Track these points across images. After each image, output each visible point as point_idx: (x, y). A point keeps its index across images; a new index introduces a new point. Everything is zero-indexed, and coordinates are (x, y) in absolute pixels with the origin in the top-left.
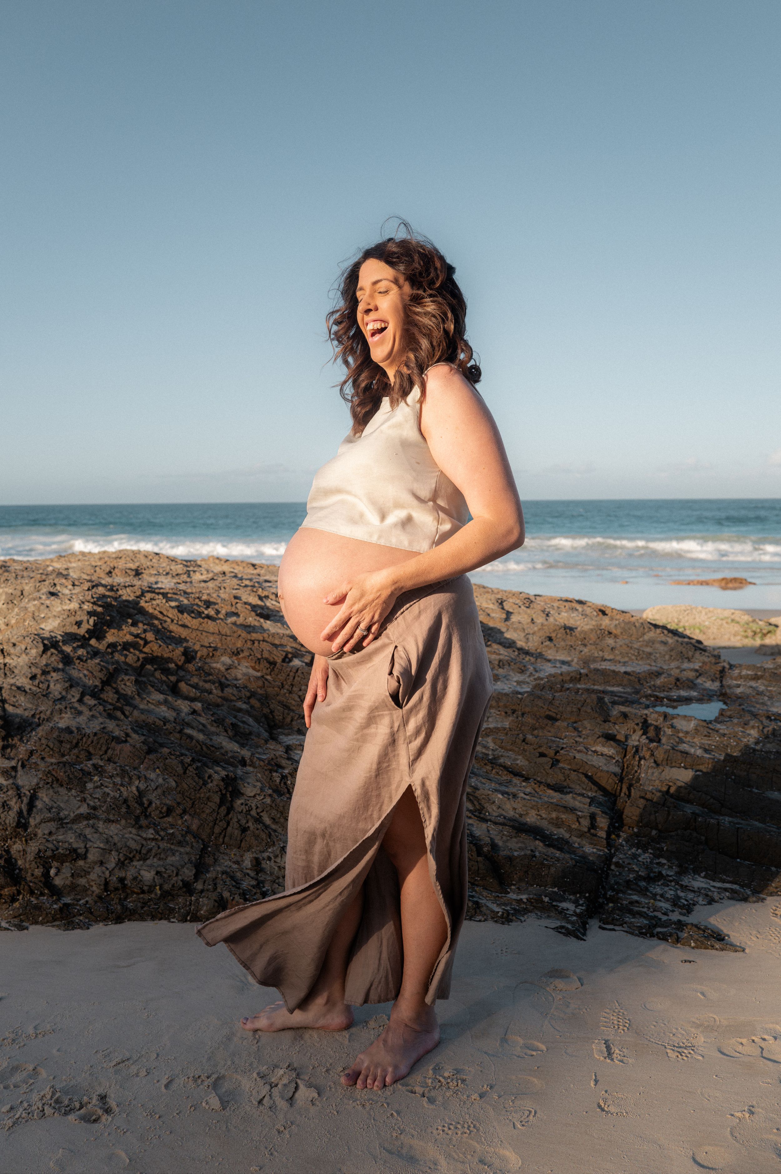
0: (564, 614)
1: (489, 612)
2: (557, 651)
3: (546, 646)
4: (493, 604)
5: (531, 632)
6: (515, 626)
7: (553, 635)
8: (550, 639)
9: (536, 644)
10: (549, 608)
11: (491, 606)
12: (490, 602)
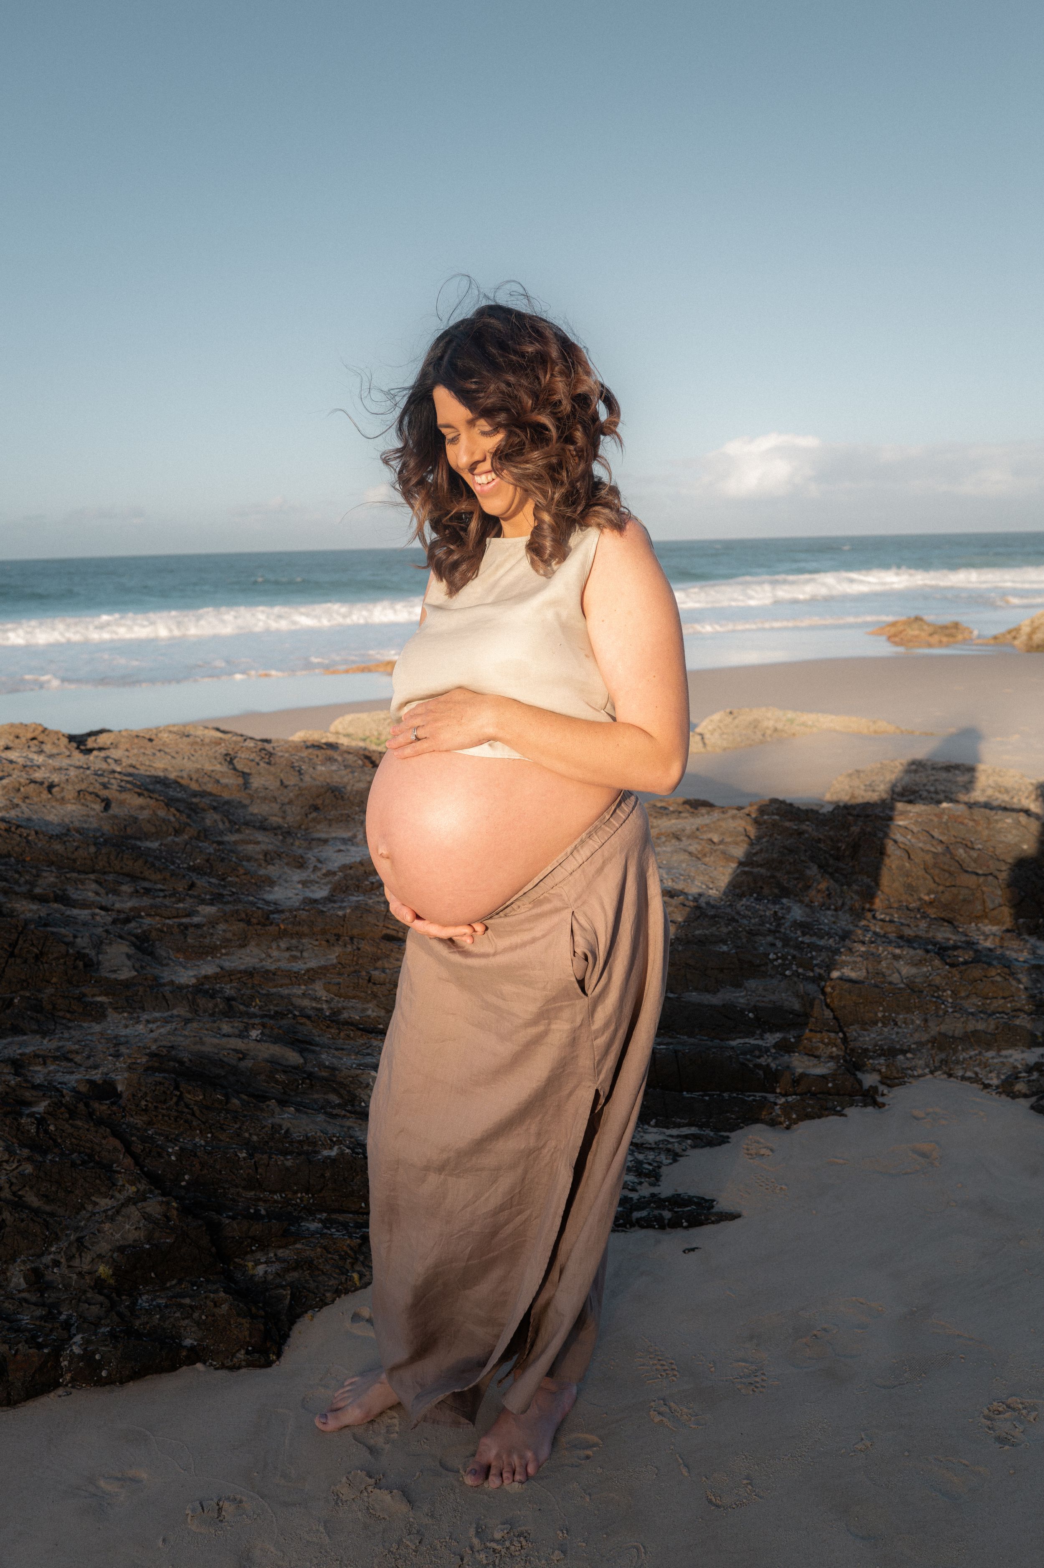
1: (217, 777)
4: (220, 763)
7: (319, 802)
8: (316, 808)
9: (298, 818)
11: (218, 767)
12: (214, 761)
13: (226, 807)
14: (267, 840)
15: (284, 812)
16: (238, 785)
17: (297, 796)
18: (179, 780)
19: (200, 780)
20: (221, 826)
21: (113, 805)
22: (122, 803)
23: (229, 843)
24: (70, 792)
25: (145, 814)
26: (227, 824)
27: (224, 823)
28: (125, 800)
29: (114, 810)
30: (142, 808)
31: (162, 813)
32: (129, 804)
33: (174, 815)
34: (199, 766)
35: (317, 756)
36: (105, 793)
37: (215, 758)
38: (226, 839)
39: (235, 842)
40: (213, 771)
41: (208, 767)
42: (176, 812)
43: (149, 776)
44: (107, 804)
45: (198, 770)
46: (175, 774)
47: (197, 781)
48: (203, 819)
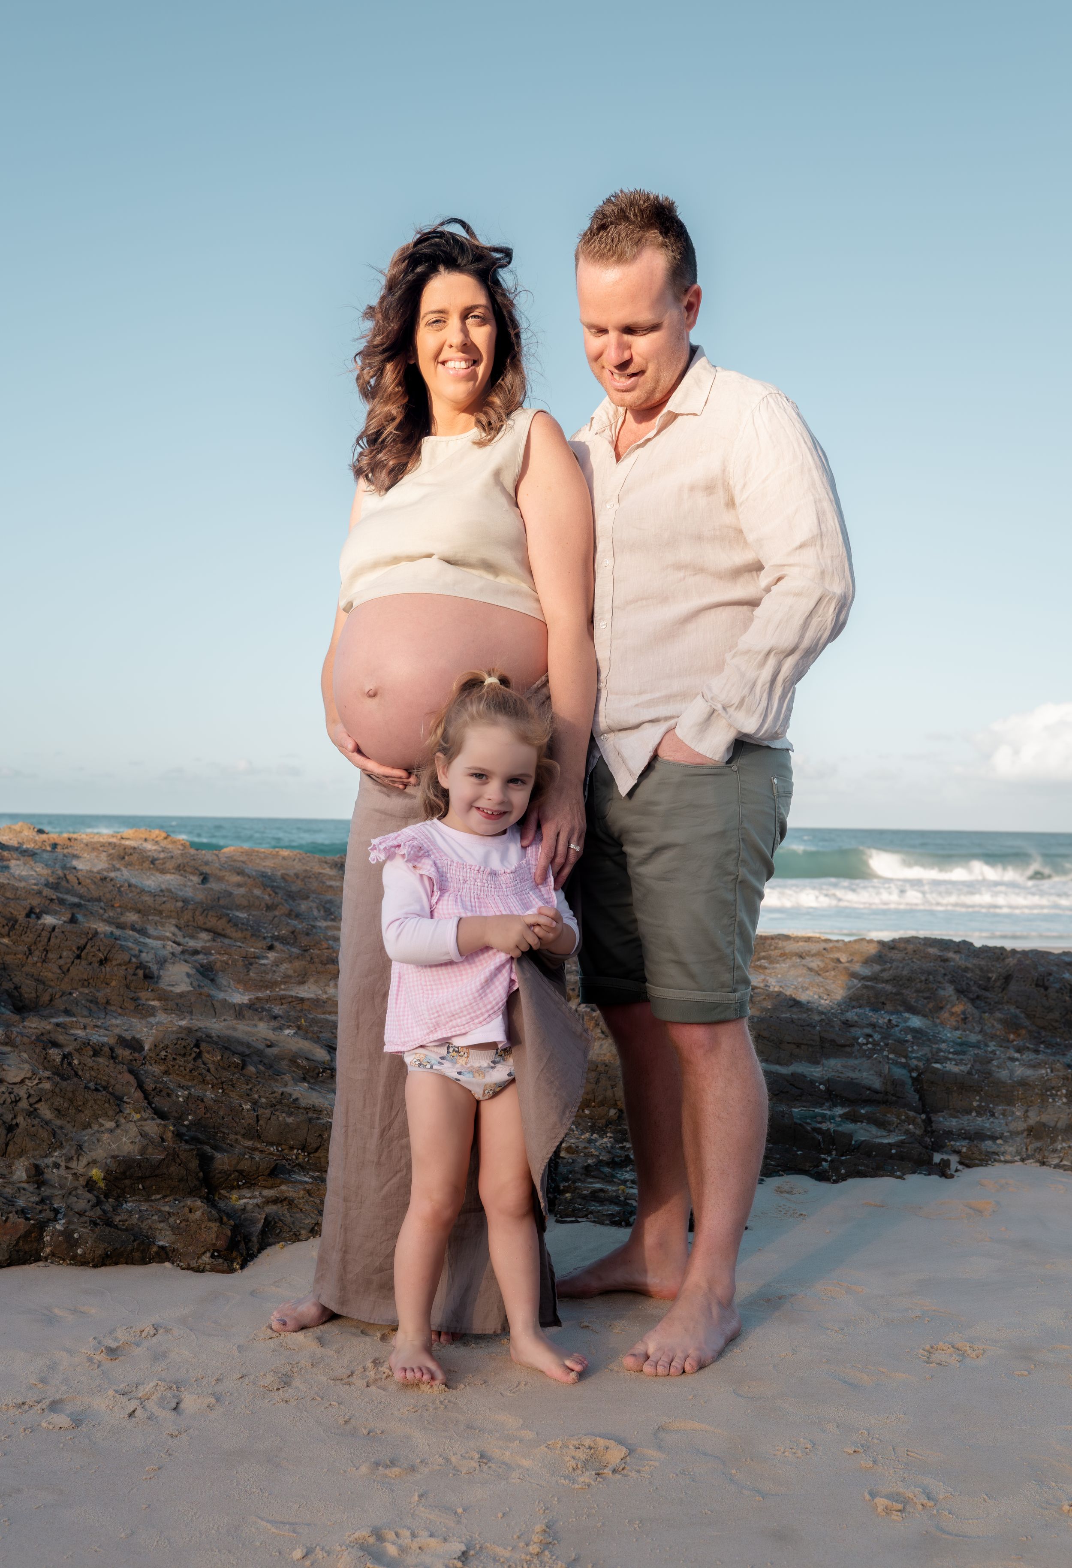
18: (286, 877)
19: (306, 880)
20: (315, 912)
21: (211, 880)
22: (220, 879)
23: (320, 927)
24: (170, 865)
25: (242, 891)
26: (322, 912)
27: (319, 911)
28: (224, 876)
29: (213, 885)
30: (239, 885)
31: (257, 892)
32: (227, 881)
33: (270, 895)
34: (308, 868)
36: (206, 869)
37: (326, 863)
38: (319, 924)
39: (327, 928)
40: (321, 873)
41: (317, 869)
42: (271, 892)
43: (256, 871)
44: (205, 879)
45: (306, 871)
46: (283, 871)
47: (303, 880)
48: (299, 904)
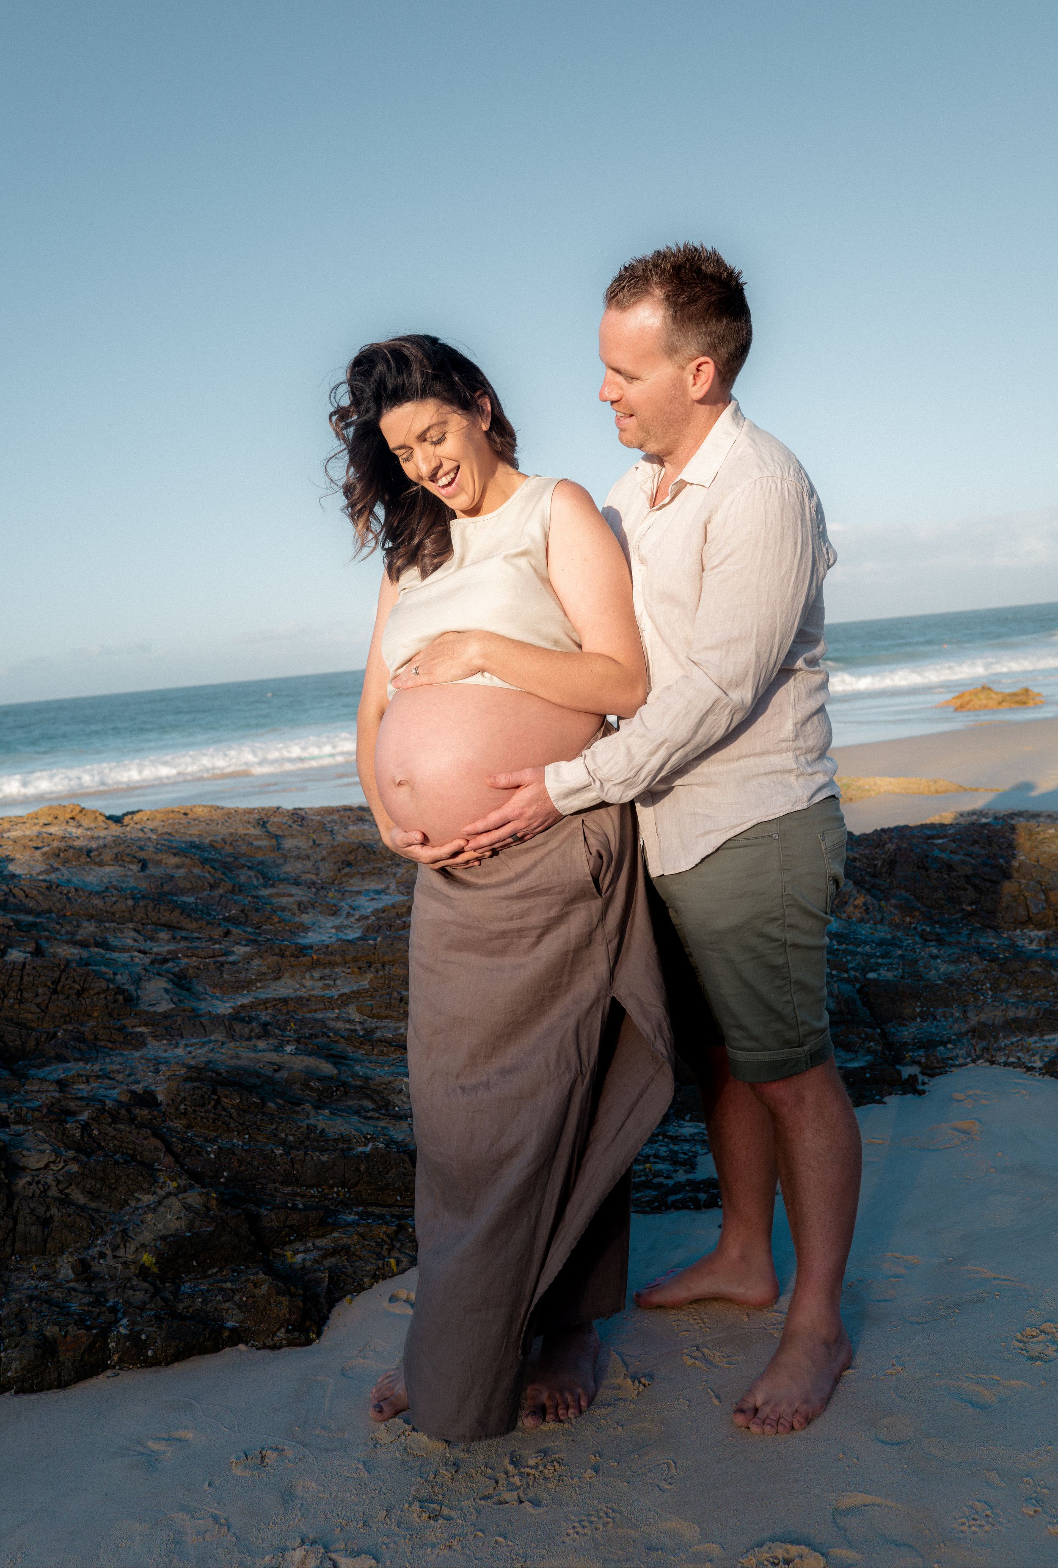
0: (352, 828)
1: (251, 840)
2: (363, 879)
3: (346, 875)
4: (254, 827)
5: (320, 858)
6: (294, 854)
7: (351, 857)
8: (349, 864)
9: (331, 874)
10: (329, 822)
11: (252, 831)
12: (249, 826)
13: (260, 867)
14: (300, 893)
15: (318, 868)
16: (272, 846)
17: (329, 854)
18: (214, 844)
19: (234, 843)
20: (255, 882)
21: (150, 865)
22: (158, 863)
23: (263, 896)
24: (107, 856)
25: (182, 872)
26: (261, 880)
27: (258, 879)
28: (161, 860)
29: (152, 870)
30: (178, 867)
31: (197, 871)
32: (166, 864)
33: (209, 872)
34: (233, 831)
35: (349, 818)
36: (142, 855)
37: (249, 822)
38: (260, 893)
39: (270, 896)
40: (246, 835)
41: (242, 831)
42: (211, 869)
43: (184, 842)
44: (144, 865)
45: (232, 834)
46: (210, 838)
47: (231, 844)
48: (238, 875)
